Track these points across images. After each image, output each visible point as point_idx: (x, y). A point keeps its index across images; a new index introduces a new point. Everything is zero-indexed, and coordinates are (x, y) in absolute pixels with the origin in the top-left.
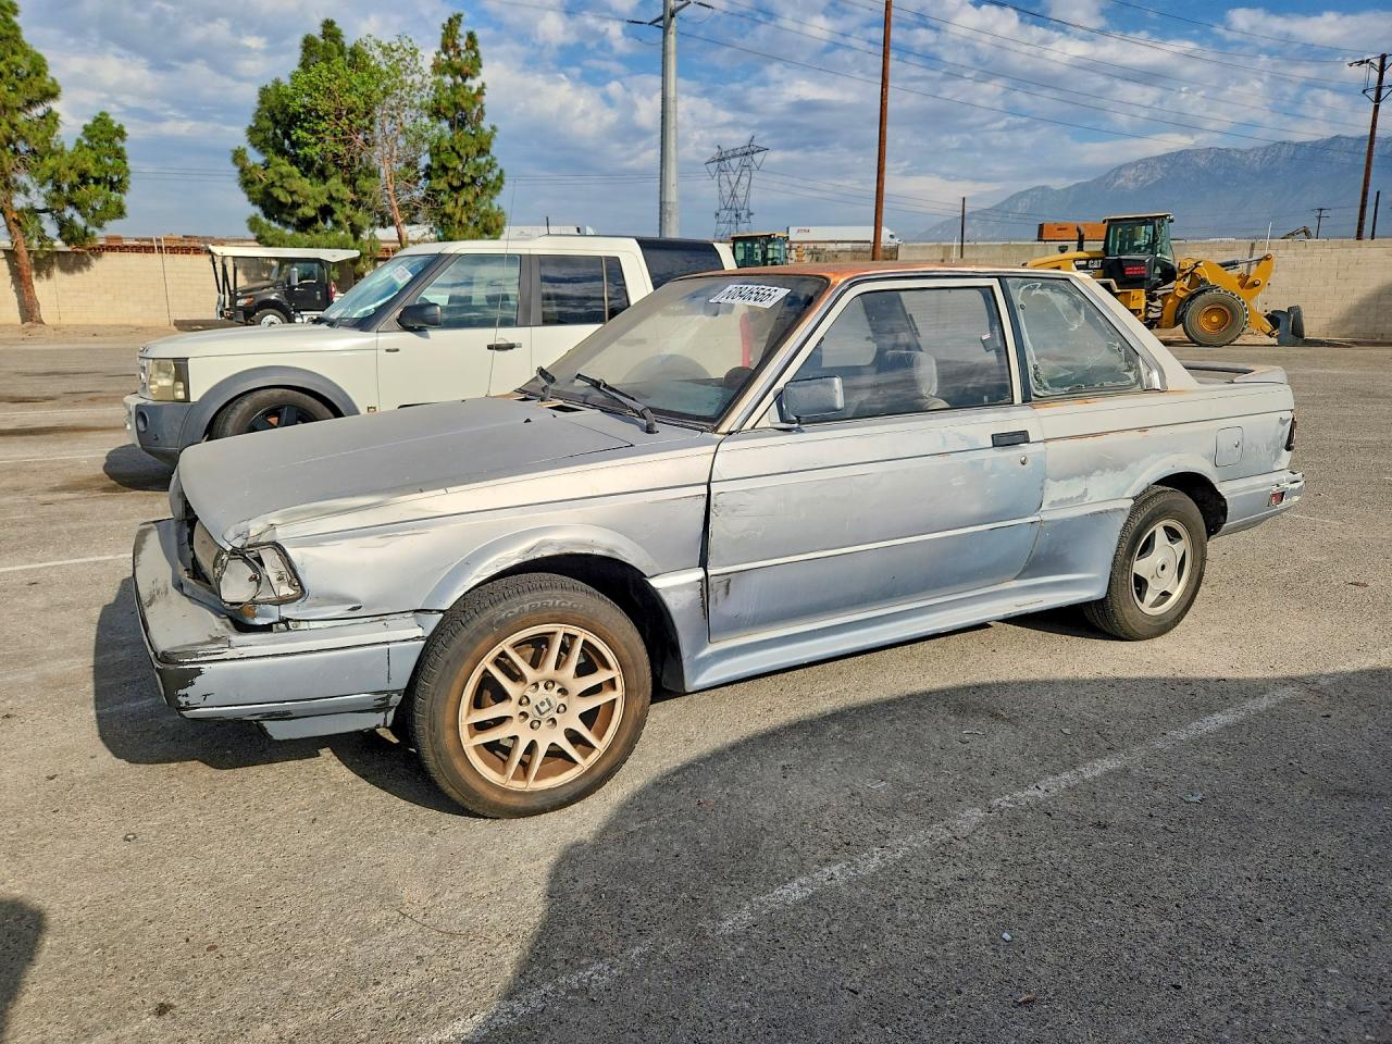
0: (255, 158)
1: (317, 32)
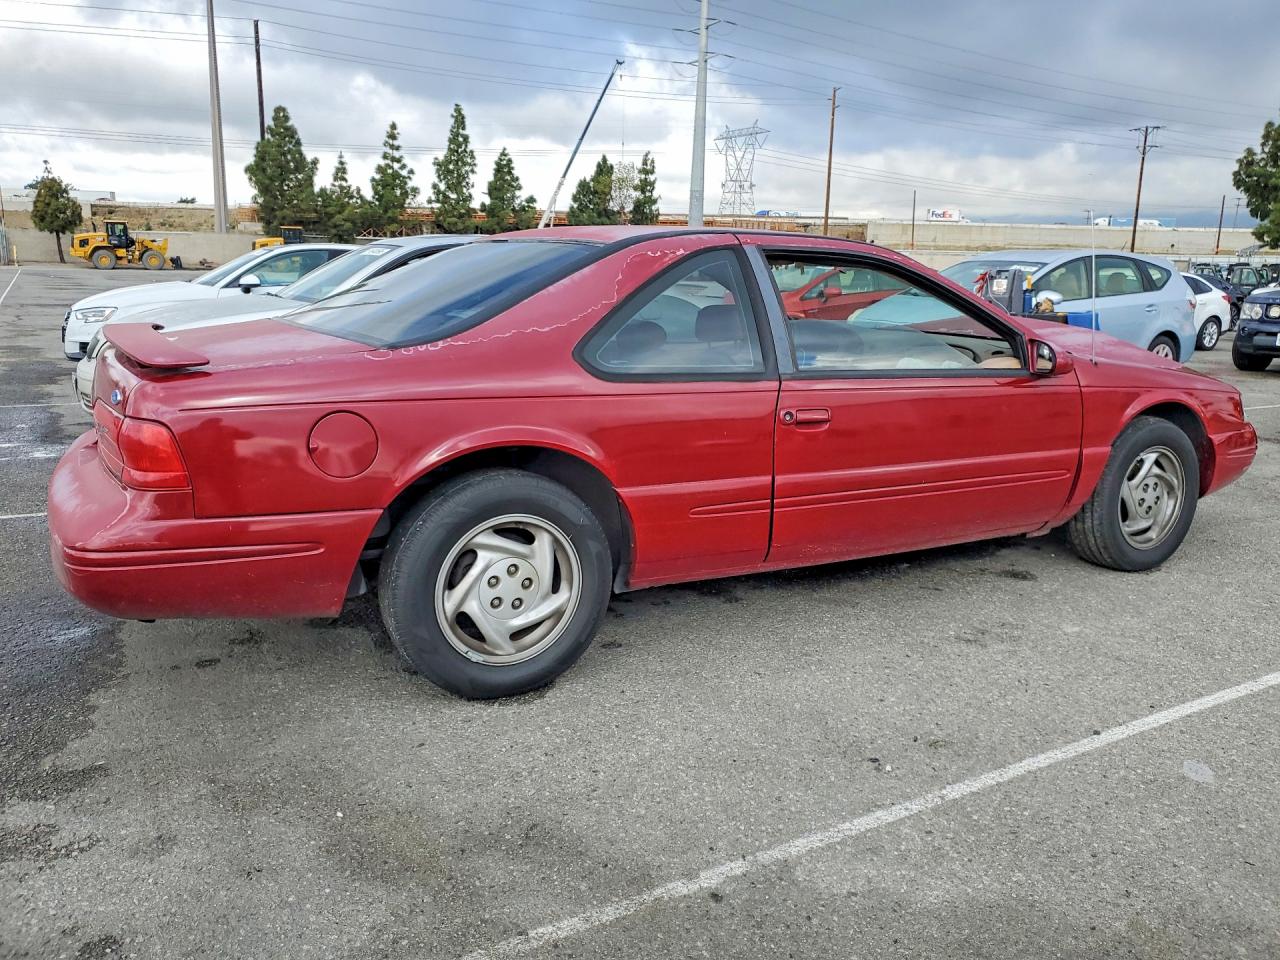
1: (599, 160)
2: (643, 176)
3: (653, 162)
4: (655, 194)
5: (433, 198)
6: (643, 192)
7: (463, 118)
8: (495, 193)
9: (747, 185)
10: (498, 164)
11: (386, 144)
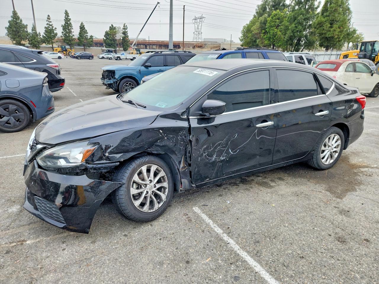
0: (105, 38)
1: (111, 26)
2: (124, 30)
3: (126, 26)
4: (128, 35)
5: (62, 36)
6: (125, 34)
7: (68, 13)
8: (81, 34)
9: (200, 33)
10: (80, 27)
11: (47, 21)
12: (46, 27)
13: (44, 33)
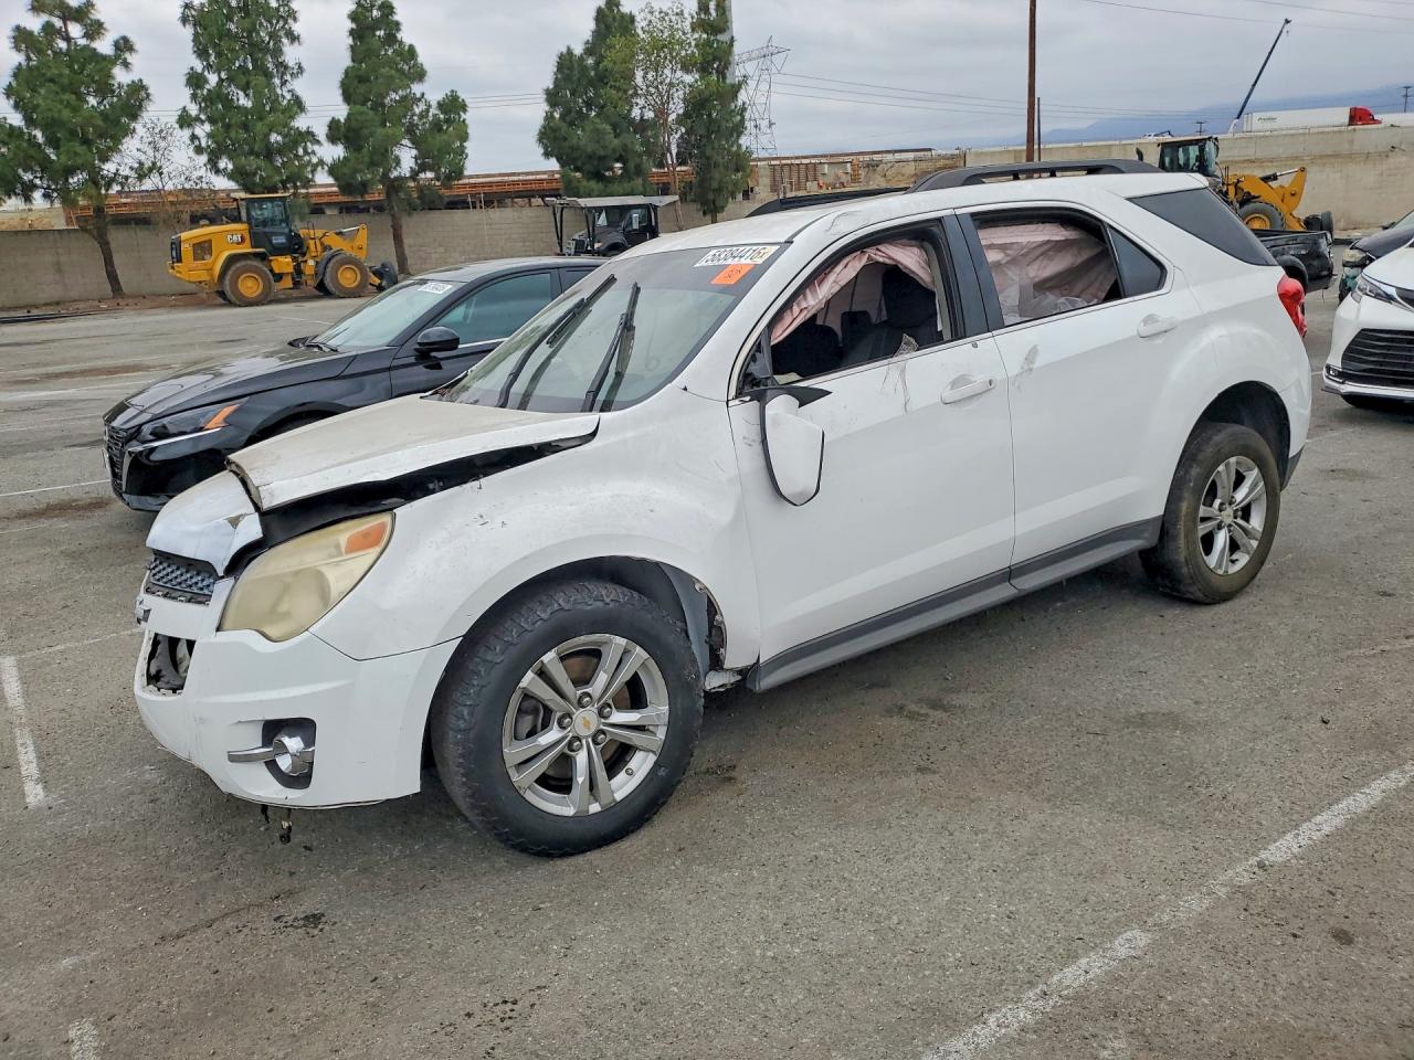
0: (557, 117)
2: (705, 36)
4: (734, 74)
5: (193, 110)
6: (704, 70)
8: (362, 89)
9: (764, 124)
10: (353, 17)
12: (21, 37)
13: (9, 92)
